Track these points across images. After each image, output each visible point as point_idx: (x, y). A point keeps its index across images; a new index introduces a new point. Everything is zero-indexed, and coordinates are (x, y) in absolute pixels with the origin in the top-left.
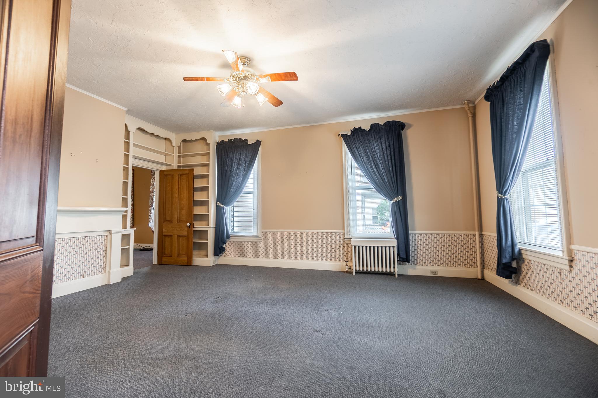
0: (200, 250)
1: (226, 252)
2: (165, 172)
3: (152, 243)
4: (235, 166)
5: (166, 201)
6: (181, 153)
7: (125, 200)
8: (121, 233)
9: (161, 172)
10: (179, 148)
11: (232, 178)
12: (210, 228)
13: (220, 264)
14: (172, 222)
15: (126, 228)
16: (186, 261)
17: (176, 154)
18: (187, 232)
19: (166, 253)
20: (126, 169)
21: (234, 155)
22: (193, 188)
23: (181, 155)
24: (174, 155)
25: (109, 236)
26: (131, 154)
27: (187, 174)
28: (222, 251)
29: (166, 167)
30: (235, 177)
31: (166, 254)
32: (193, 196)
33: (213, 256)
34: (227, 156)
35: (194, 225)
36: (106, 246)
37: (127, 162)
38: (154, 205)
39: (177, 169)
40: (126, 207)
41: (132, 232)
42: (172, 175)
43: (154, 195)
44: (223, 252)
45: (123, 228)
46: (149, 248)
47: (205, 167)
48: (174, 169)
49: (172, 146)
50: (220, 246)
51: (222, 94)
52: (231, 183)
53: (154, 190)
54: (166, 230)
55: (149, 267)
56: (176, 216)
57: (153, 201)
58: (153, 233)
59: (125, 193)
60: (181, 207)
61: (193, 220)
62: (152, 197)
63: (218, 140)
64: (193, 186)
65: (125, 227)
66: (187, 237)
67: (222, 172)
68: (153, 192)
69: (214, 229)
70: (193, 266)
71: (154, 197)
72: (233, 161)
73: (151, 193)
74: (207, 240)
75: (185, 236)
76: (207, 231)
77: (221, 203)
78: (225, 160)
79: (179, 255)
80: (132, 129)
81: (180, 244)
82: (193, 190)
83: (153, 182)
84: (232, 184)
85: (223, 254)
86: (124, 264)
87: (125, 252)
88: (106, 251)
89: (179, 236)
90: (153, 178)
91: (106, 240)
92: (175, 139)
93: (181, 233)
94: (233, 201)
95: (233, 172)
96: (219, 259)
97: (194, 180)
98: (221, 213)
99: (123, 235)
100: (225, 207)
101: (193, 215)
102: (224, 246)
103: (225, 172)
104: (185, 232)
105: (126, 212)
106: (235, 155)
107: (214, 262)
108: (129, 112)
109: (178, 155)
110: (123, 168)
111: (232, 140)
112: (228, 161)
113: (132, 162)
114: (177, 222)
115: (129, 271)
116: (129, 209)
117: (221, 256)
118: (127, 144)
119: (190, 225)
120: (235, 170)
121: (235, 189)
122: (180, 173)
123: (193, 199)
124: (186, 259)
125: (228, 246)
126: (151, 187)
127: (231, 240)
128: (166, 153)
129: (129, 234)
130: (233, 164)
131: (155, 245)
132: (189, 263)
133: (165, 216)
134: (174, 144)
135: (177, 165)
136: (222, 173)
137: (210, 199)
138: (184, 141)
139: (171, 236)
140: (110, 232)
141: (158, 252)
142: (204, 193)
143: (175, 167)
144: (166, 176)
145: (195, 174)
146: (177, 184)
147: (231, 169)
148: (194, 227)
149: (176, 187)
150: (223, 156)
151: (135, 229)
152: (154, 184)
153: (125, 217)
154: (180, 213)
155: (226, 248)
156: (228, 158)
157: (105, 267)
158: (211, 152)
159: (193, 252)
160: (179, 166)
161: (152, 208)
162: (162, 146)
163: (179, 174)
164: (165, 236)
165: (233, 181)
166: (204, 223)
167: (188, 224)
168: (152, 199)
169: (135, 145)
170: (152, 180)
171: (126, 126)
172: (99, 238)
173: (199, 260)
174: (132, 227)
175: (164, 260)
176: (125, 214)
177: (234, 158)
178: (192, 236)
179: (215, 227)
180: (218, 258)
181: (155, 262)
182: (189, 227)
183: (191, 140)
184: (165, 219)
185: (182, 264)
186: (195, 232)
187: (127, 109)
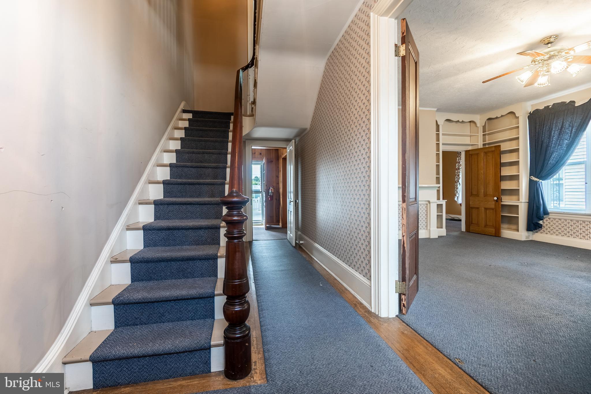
0: (511, 224)
1: (543, 229)
2: (470, 152)
3: (460, 214)
4: (555, 135)
5: (472, 177)
6: (486, 132)
7: (438, 179)
8: (436, 203)
9: (467, 152)
10: (484, 127)
11: (550, 149)
12: (522, 202)
13: (535, 240)
14: (478, 196)
15: (440, 200)
16: (494, 232)
17: (481, 133)
18: (494, 206)
19: (474, 222)
20: (438, 155)
21: (553, 123)
22: (500, 164)
23: (486, 134)
24: (479, 135)
25: (428, 204)
26: (441, 143)
27: (492, 151)
28: (537, 227)
29: (471, 147)
30: (555, 147)
31: (473, 224)
32: (500, 171)
33: (526, 231)
34: (544, 125)
35: (501, 199)
36: (427, 211)
37: (438, 150)
38: (460, 181)
39: (482, 147)
40: (439, 183)
41: (444, 202)
42: (478, 154)
43: (460, 171)
44: (540, 228)
45: (437, 200)
46: (457, 218)
47: (515, 141)
48: (479, 148)
49: (476, 126)
50: (534, 222)
51: (521, 82)
52: (549, 155)
53: (460, 167)
54: (472, 203)
55: (458, 232)
56: (483, 191)
57: (459, 177)
58: (461, 206)
59: (438, 173)
60: (487, 182)
61: (500, 194)
62: (458, 174)
63: (530, 110)
64: (499, 162)
65: (438, 199)
66: (495, 210)
67: (537, 143)
68: (459, 169)
69: (527, 204)
70: (501, 238)
71: (461, 173)
72: (552, 129)
73: (457, 170)
74: (518, 215)
75: (493, 209)
76: (518, 206)
77: (535, 177)
78: (541, 130)
79: (486, 226)
80: (441, 123)
81: (488, 216)
82: (500, 166)
83: (459, 160)
84: (551, 156)
85: (539, 230)
86: (440, 226)
87: (439, 217)
88: (427, 215)
89: (486, 209)
90: (459, 157)
91: (427, 207)
92: (480, 119)
93: (487, 206)
94: (552, 174)
95: (552, 141)
96: (534, 235)
97: (501, 155)
98: (536, 187)
99: (438, 205)
100: (541, 181)
101: (500, 191)
102: (541, 222)
103: (540, 143)
104: (492, 205)
105: (439, 187)
106: (555, 122)
107: (527, 237)
108: (438, 110)
109: (483, 134)
110: (436, 154)
111: (550, 107)
112: (544, 131)
113: (442, 148)
114: (483, 196)
115: (443, 232)
116: (441, 185)
117: (537, 232)
118: (438, 135)
119: (497, 199)
120: (554, 139)
121: (555, 161)
122: (486, 150)
123: (500, 175)
124: (493, 230)
125: (546, 223)
126: (457, 164)
127: (550, 217)
128: (471, 135)
129: (442, 205)
130: (553, 133)
131: (463, 217)
132: (497, 234)
133: (472, 190)
134: (478, 125)
135: (482, 143)
136: (536, 145)
137: (520, 174)
138: (490, 119)
139: (478, 208)
140: (429, 202)
141: (465, 221)
142: (514, 167)
143: (480, 146)
144: (472, 155)
145: (502, 150)
146: (482, 161)
147: (549, 138)
148: (501, 201)
149: (482, 164)
150: (538, 126)
151: (446, 201)
152: (460, 161)
153: (438, 191)
154: (486, 188)
155: (544, 225)
156: (545, 128)
157: (427, 226)
158: (521, 125)
159: (501, 225)
160: (484, 145)
161: (458, 183)
162: (467, 129)
163: (484, 152)
164: (472, 208)
165: (553, 152)
166: (515, 197)
167: (495, 198)
168: (459, 176)
169: (443, 134)
170: (457, 158)
171: (436, 121)
172: (422, 205)
173: (507, 233)
174: (443, 199)
175: (471, 228)
176: (438, 189)
177: (554, 126)
178: (500, 209)
179: (528, 202)
180: (532, 234)
181: (463, 229)
182: (497, 201)
183: (497, 117)
184: (472, 193)
185: (490, 234)
186: (503, 206)
187: (437, 109)
